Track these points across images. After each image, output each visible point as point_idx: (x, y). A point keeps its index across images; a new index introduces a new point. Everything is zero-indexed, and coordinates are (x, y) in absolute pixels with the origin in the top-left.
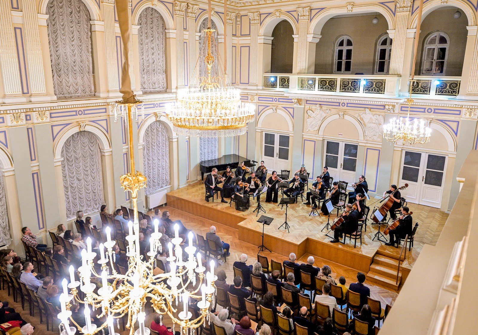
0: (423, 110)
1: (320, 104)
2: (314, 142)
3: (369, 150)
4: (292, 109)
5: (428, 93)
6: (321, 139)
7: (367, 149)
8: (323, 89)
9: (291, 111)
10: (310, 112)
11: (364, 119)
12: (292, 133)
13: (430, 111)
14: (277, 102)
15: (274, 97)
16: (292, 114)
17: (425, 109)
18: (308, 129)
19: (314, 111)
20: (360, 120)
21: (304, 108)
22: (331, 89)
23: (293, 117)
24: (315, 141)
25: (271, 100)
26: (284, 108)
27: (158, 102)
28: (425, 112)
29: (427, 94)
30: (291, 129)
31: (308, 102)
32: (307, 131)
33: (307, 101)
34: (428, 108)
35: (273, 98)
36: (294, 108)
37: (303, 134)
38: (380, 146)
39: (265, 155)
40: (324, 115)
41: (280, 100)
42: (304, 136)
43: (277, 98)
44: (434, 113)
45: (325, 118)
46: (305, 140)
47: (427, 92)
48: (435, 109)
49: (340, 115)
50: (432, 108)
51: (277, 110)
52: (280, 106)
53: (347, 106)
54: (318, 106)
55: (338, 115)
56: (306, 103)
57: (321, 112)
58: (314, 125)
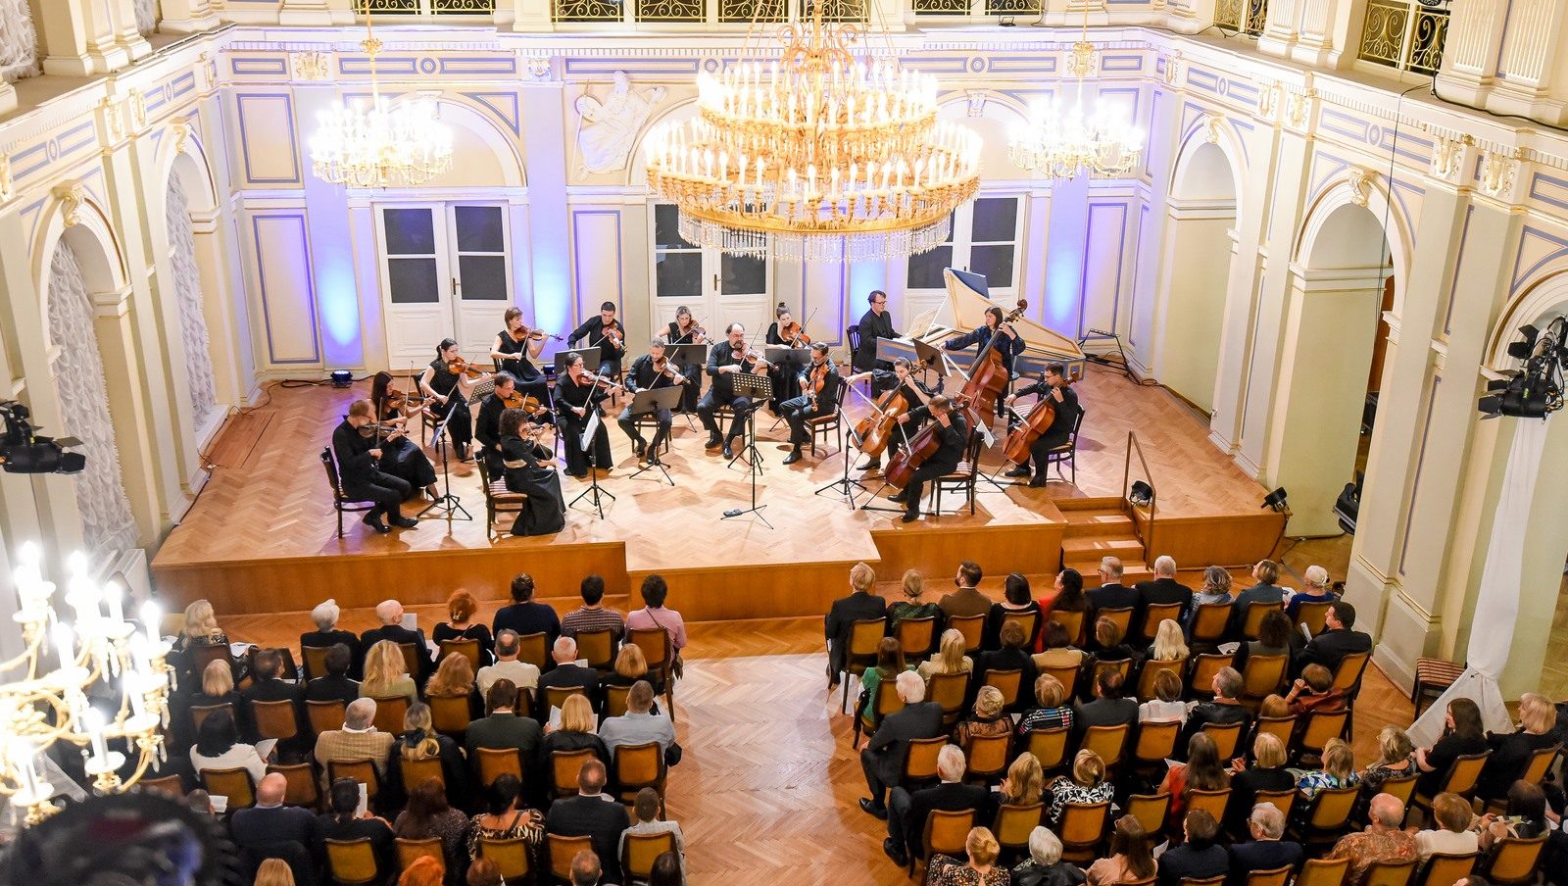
0: (959, 65)
1: (625, 72)
2: (613, 219)
4: (510, 99)
5: (966, 11)
6: (641, 199)
8: (657, 14)
9: (505, 105)
10: (587, 105)
13: (978, 65)
14: (436, 76)
15: (419, 55)
16: (511, 117)
17: (964, 60)
18: (586, 171)
19: (602, 100)
21: (562, 88)
22: (685, 13)
23: (516, 130)
24: (618, 212)
25: (407, 66)
26: (473, 96)
28: (965, 70)
29: (963, 13)
30: (513, 175)
31: (573, 66)
32: (584, 175)
33: (568, 61)
34: (972, 56)
35: (414, 60)
36: (515, 94)
37: (568, 190)
39: (397, 298)
40: (645, 110)
42: (572, 200)
43: (434, 56)
44: (990, 70)
46: (575, 213)
47: (962, 7)
48: (991, 60)
50: (985, 56)
52: (449, 92)
54: (619, 77)
56: (568, 71)
57: (633, 100)
58: (611, 151)
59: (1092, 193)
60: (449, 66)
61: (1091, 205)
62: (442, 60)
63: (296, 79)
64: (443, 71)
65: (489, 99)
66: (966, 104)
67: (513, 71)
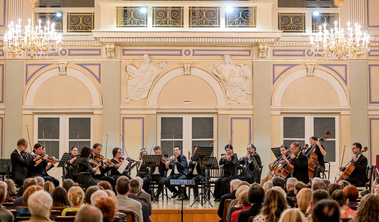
0: (301, 53)
2: (141, 121)
3: (234, 121)
4: (97, 67)
5: (303, 31)
6: (155, 112)
7: (232, 118)
8: (161, 24)
9: (95, 69)
10: (131, 69)
11: (223, 72)
12: (101, 109)
13: (310, 53)
14: (66, 57)
16: (97, 75)
17: (304, 51)
18: (129, 98)
19: (138, 67)
20: (216, 74)
21: (120, 62)
22: (174, 24)
23: (99, 80)
24: (143, 118)
26: (81, 65)
28: (304, 55)
32: (128, 100)
33: (124, 50)
34: (307, 49)
36: (100, 65)
37: (121, 107)
38: (251, 112)
40: (157, 72)
42: (122, 112)
43: (66, 48)
45: (158, 78)
46: (123, 118)
47: (301, 29)
49: (186, 69)
51: (68, 70)
52: (72, 64)
53: (193, 55)
54: (146, 56)
55: (182, 70)
56: (124, 55)
57: (152, 67)
58: (141, 90)
59: (370, 113)
60: (72, 52)
61: (370, 119)
62: (69, 50)
63: (7, 57)
64: (69, 55)
65: (89, 67)
66: (306, 70)
67: (100, 55)
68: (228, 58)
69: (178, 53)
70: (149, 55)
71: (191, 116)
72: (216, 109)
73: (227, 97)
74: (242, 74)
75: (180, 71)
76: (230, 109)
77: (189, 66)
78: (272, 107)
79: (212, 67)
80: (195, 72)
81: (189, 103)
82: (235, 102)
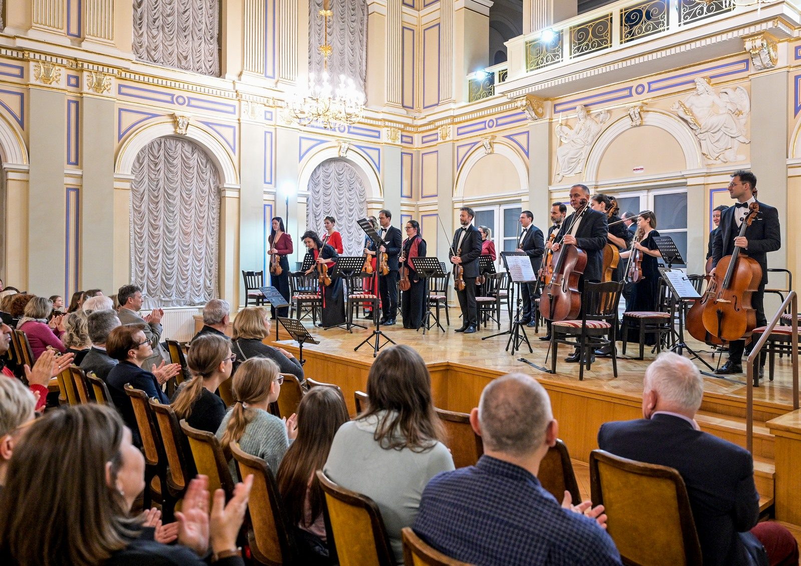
3: (715, 195)
4: (525, 136)
7: (711, 191)
8: (582, 51)
9: (522, 139)
10: (562, 130)
11: (696, 111)
12: (527, 194)
14: (495, 129)
15: (488, 119)
16: (525, 147)
18: (561, 175)
20: (682, 115)
21: (550, 123)
22: (598, 45)
23: (527, 154)
25: (482, 126)
26: (508, 137)
27: (186, 95)
30: (524, 184)
31: (558, 108)
32: (559, 178)
33: (554, 106)
35: (486, 122)
36: (528, 133)
37: (551, 188)
40: (595, 128)
41: (500, 122)
42: (554, 195)
43: (494, 118)
49: (633, 116)
51: (495, 146)
52: (500, 137)
53: (649, 91)
54: (579, 109)
55: (628, 119)
56: (555, 112)
57: (589, 122)
58: (575, 160)
62: (497, 119)
65: (516, 138)
68: (701, 83)
69: (626, 93)
70: (586, 106)
71: (652, 194)
72: (683, 177)
73: (704, 154)
74: (729, 106)
75: (627, 122)
76: (708, 175)
77: (637, 110)
78: (789, 162)
79: (677, 105)
80: (650, 118)
81: (642, 171)
82: (719, 162)
